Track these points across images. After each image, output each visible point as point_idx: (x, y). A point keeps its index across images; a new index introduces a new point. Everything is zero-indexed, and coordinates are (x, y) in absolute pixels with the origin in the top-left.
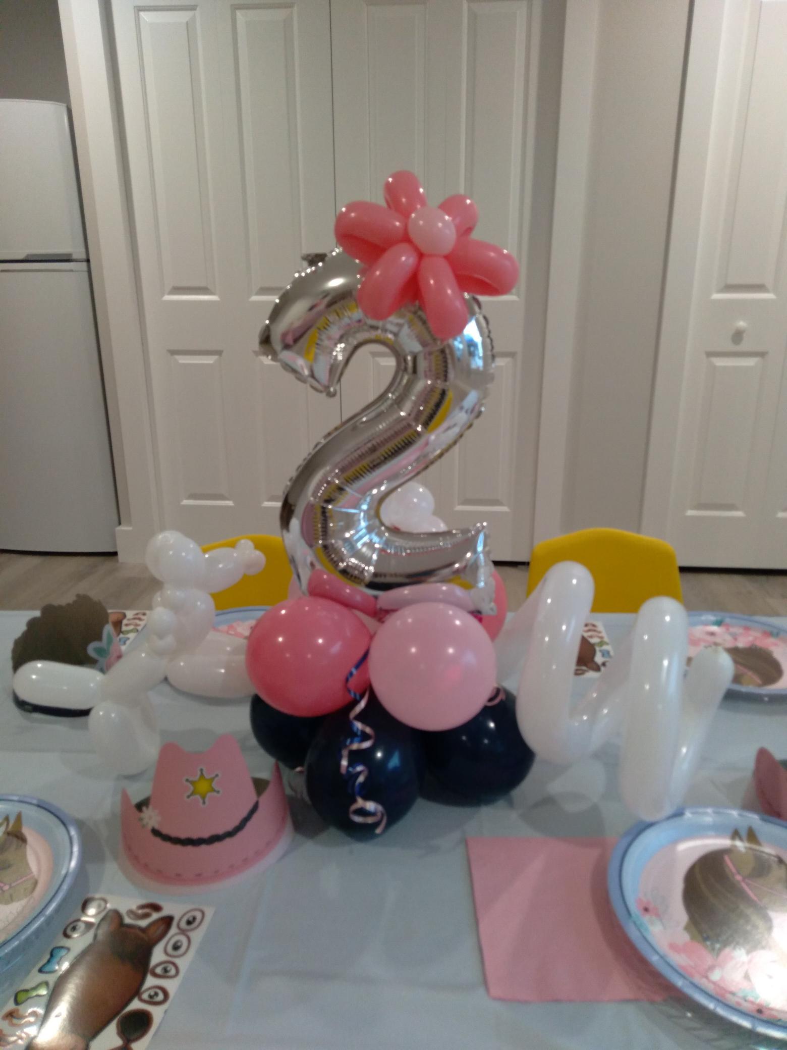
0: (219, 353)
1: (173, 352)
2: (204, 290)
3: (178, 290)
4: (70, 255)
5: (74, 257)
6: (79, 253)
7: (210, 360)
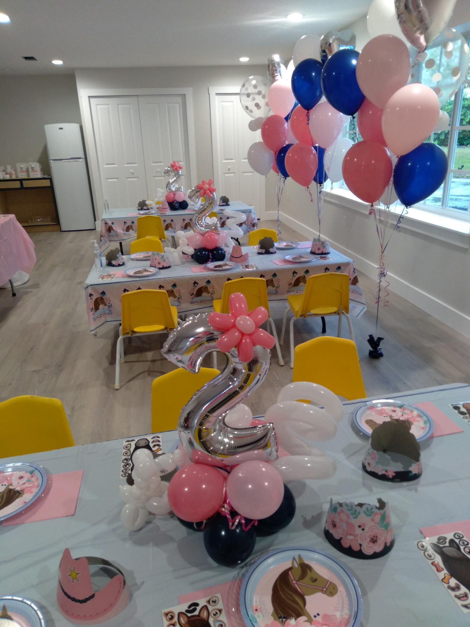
0: (118, 178)
1: (107, 179)
2: (114, 164)
3: (107, 164)
4: (81, 157)
5: (82, 158)
6: (83, 156)
7: (115, 180)
